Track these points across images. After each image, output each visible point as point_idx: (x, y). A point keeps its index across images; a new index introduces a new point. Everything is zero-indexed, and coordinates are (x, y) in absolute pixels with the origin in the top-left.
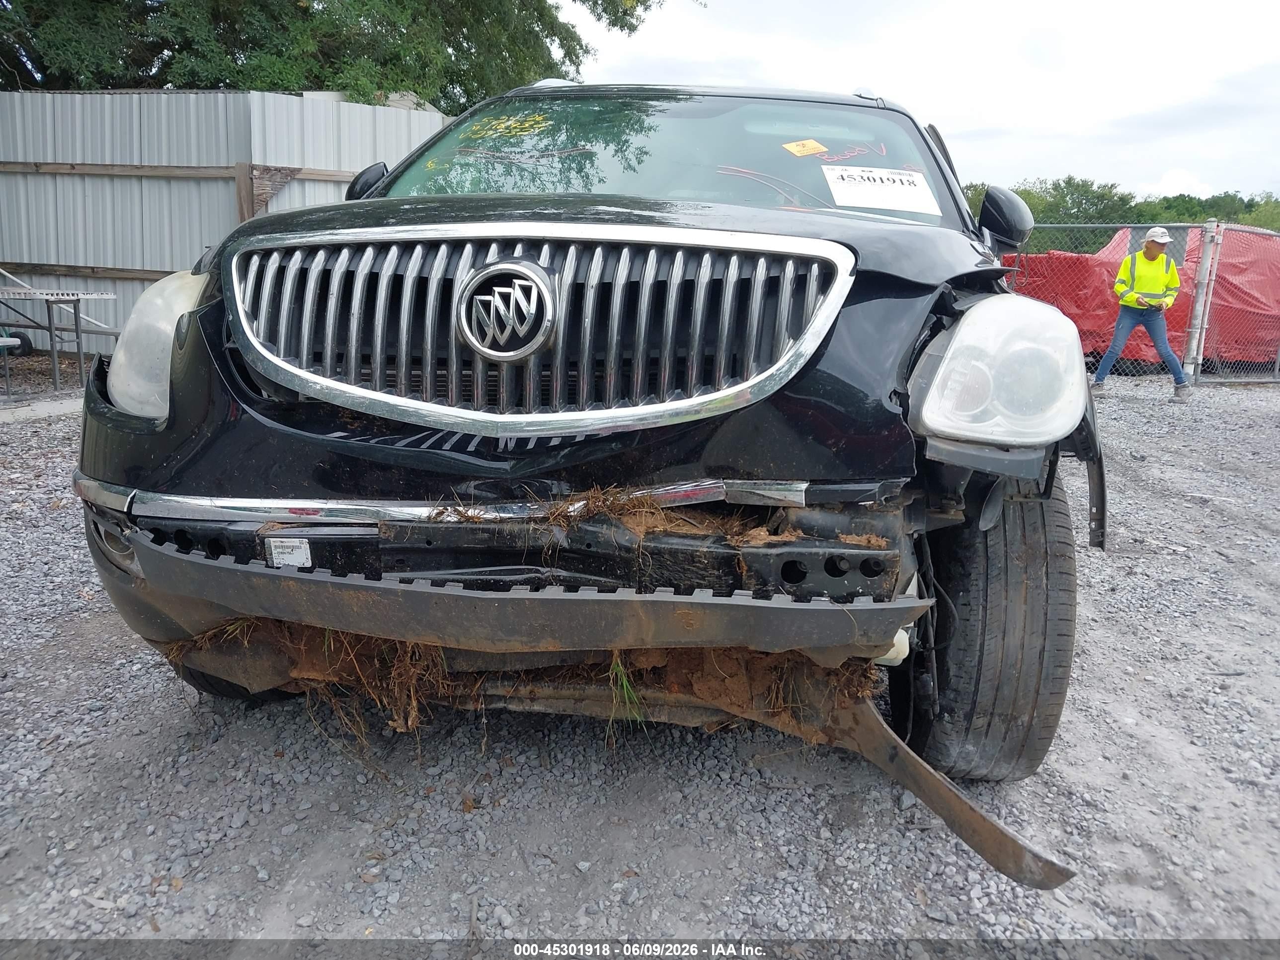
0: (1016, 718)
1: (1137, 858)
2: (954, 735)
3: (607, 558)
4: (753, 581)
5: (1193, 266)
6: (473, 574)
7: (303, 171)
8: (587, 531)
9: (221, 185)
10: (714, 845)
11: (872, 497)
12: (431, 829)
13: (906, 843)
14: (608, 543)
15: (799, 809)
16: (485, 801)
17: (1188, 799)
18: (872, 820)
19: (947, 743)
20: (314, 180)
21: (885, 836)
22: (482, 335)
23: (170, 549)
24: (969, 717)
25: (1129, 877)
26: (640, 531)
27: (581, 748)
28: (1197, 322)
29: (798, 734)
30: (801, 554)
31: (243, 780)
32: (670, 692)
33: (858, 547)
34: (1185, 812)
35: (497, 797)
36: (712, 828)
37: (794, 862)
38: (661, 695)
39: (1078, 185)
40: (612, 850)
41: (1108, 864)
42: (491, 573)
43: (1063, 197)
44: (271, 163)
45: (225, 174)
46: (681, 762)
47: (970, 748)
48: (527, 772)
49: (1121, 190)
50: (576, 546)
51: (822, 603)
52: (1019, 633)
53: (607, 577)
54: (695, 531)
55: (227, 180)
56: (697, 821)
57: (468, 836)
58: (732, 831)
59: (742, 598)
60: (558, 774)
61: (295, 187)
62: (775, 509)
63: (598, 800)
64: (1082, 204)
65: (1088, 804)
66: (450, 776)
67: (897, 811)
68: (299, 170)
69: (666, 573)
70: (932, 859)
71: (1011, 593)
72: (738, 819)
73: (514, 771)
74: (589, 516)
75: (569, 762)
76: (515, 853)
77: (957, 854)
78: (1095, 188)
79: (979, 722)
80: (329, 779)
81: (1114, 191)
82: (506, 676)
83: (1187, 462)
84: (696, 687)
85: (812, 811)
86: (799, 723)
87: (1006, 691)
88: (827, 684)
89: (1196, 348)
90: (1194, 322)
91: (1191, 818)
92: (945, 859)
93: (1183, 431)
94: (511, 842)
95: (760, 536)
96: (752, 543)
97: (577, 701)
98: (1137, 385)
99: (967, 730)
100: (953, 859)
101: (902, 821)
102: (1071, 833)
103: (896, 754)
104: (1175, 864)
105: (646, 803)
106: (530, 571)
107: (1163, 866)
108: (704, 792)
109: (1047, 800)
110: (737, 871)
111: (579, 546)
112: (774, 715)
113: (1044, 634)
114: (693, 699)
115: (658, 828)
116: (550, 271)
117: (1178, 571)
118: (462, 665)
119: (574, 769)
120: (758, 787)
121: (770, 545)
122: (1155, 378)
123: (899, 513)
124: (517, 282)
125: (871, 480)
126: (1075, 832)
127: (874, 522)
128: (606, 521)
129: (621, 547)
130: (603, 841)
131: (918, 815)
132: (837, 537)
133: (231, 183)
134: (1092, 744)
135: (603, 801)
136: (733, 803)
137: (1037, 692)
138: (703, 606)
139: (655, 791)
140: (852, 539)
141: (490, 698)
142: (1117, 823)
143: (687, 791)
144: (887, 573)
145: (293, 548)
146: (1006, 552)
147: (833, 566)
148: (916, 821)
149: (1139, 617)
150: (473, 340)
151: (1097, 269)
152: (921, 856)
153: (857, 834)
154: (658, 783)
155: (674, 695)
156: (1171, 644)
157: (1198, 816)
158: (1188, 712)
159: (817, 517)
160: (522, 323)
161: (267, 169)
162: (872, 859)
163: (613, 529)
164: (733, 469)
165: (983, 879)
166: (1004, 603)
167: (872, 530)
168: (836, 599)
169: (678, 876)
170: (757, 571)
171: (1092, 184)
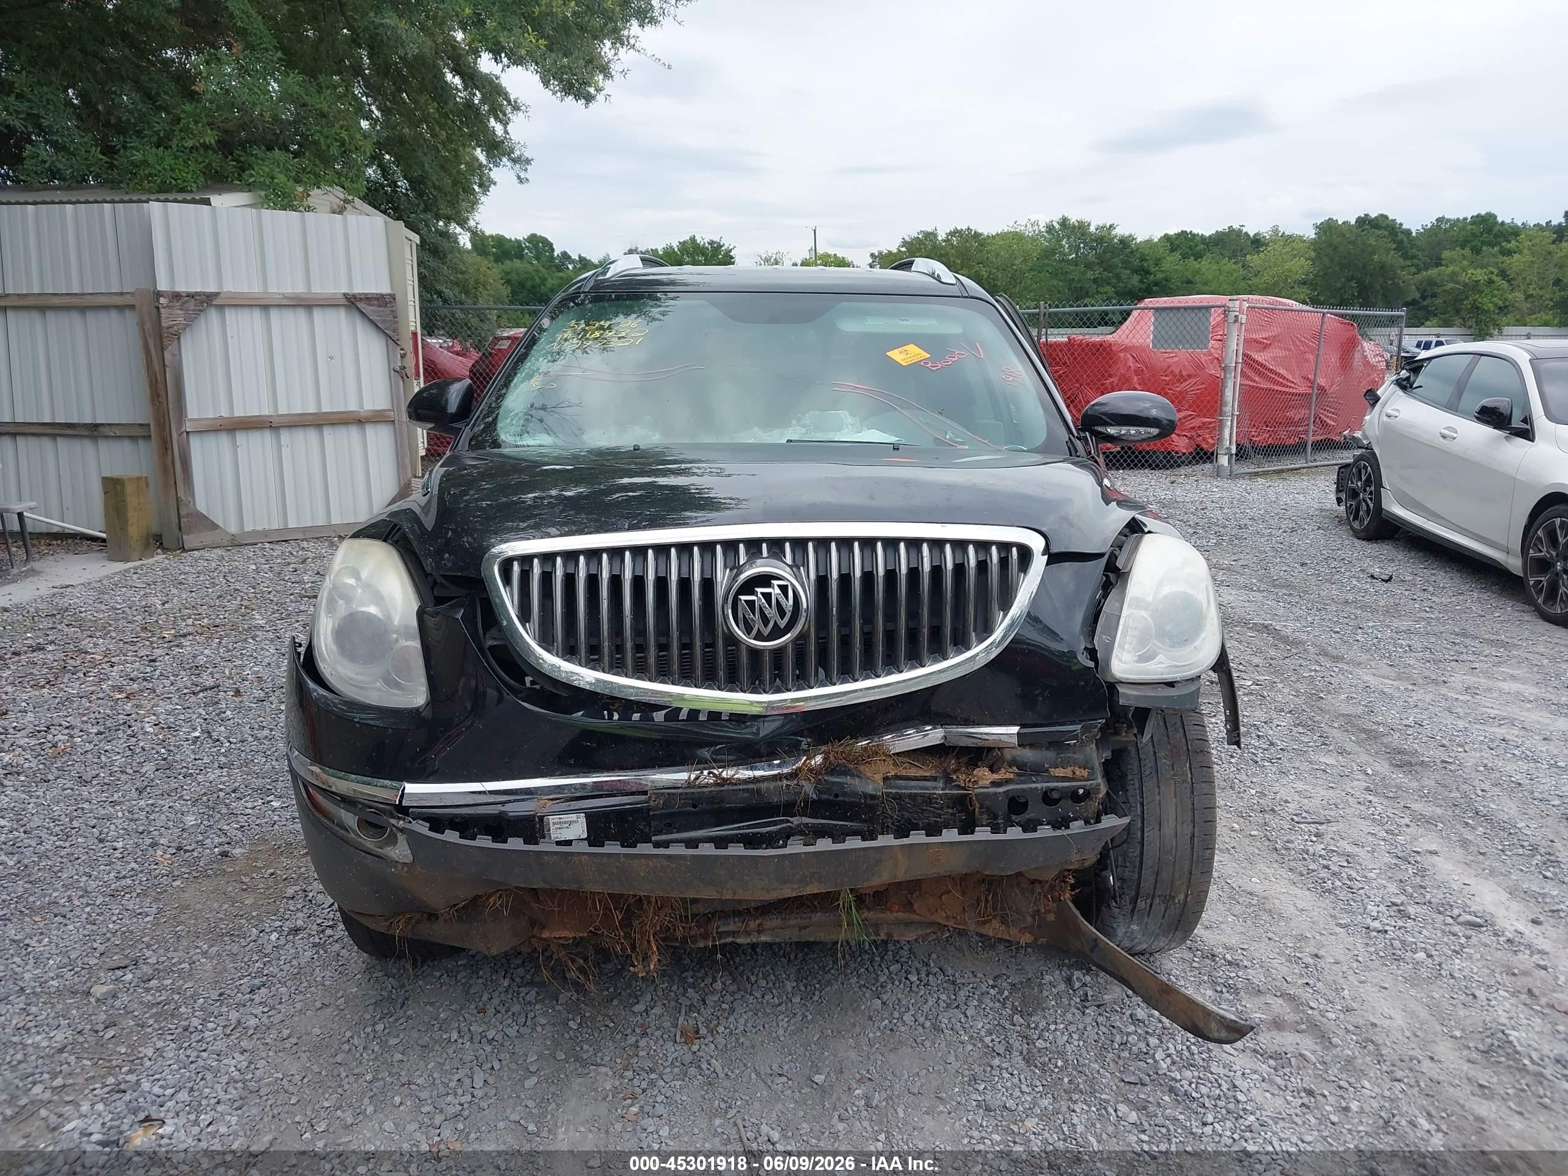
0: (1174, 898)
1: (1279, 1006)
2: (1121, 917)
3: (852, 805)
4: (985, 816)
5: (1217, 344)
6: (732, 829)
7: (221, 296)
8: (834, 783)
9: (114, 315)
10: (928, 1044)
11: (1075, 737)
12: (666, 1064)
13: (1088, 1020)
14: (855, 794)
15: (987, 1000)
16: (703, 1031)
17: (1310, 949)
18: (1053, 1003)
19: (1115, 925)
20: (236, 306)
21: (1069, 1016)
22: (748, 630)
23: (451, 836)
24: (1134, 901)
25: (1278, 1024)
26: (879, 777)
27: (768, 968)
28: (1228, 409)
29: (1007, 938)
30: (1023, 790)
31: (460, 1041)
32: (891, 912)
33: (1064, 779)
34: (1310, 961)
35: (712, 1026)
36: (920, 1029)
37: (1001, 1049)
38: (882, 916)
39: (1074, 227)
40: (839, 1062)
41: (1258, 1015)
42: (748, 827)
43: (1059, 241)
44: (182, 288)
45: (119, 301)
46: (867, 969)
47: (1135, 927)
48: (729, 998)
49: (1121, 231)
50: (824, 797)
51: (1045, 831)
52: (1172, 823)
53: (851, 821)
54: (921, 773)
55: (120, 308)
56: (905, 1024)
57: (704, 1066)
58: (937, 1028)
59: (983, 834)
60: (759, 996)
61: (213, 315)
62: (990, 749)
63: (804, 1016)
64: (1080, 248)
65: (1230, 963)
66: (657, 1011)
67: (1071, 992)
68: (217, 294)
69: (906, 815)
70: (1114, 1031)
71: (1163, 788)
72: (940, 1017)
73: (716, 998)
74: (829, 768)
75: (763, 983)
76: (753, 1076)
77: (1134, 1024)
78: (1092, 229)
79: (1141, 904)
80: (539, 1029)
81: (1114, 232)
82: (737, 913)
83: (1242, 580)
84: (916, 906)
85: (999, 1001)
86: (1008, 927)
87: (1164, 875)
88: (1032, 892)
89: (1228, 437)
90: (1224, 409)
91: (1316, 965)
92: (1125, 1030)
93: (1231, 540)
94: (745, 1065)
95: (984, 776)
96: (981, 783)
97: (801, 928)
98: (1172, 483)
99: (1133, 910)
100: (1131, 1029)
101: (1078, 1000)
102: (1221, 992)
103: (1097, 945)
104: (1312, 1008)
105: (850, 1013)
106: (782, 822)
107: (1303, 1012)
108: (900, 996)
109: (1195, 964)
110: (956, 1065)
111: (826, 796)
112: (985, 923)
113: (1193, 822)
114: (913, 916)
115: (871, 1035)
116: (795, 566)
117: (1257, 714)
118: (700, 909)
119: (770, 989)
120: (945, 985)
121: (994, 784)
122: (1189, 470)
123: (1093, 746)
124: (776, 583)
125: (1073, 723)
126: (1224, 990)
127: (1076, 756)
128: (846, 772)
129: (865, 796)
130: (826, 1053)
131: (1090, 993)
132: (1047, 771)
133: (128, 314)
134: (1220, 906)
135: (810, 1017)
136: (930, 1003)
137: (1191, 873)
138: (952, 844)
139: (856, 1001)
140: (1059, 772)
141: (721, 935)
142: (1257, 977)
143: (885, 997)
144: (1091, 799)
145: (570, 823)
146: (1155, 753)
147: (1047, 798)
148: (1090, 998)
149: (1233, 769)
150: (740, 633)
151: (1121, 355)
152: (1104, 1029)
153: (1045, 1017)
154: (855, 993)
155: (895, 914)
156: (1265, 795)
157: (1321, 963)
158: (1292, 864)
159: (1028, 755)
160: (782, 618)
161: (176, 296)
162: (1065, 1038)
163: (857, 779)
164: (951, 716)
165: (1161, 1042)
166: (1158, 798)
167: (1075, 763)
168: (1056, 826)
169: (906, 1076)
170: (988, 808)
171: (1089, 225)
